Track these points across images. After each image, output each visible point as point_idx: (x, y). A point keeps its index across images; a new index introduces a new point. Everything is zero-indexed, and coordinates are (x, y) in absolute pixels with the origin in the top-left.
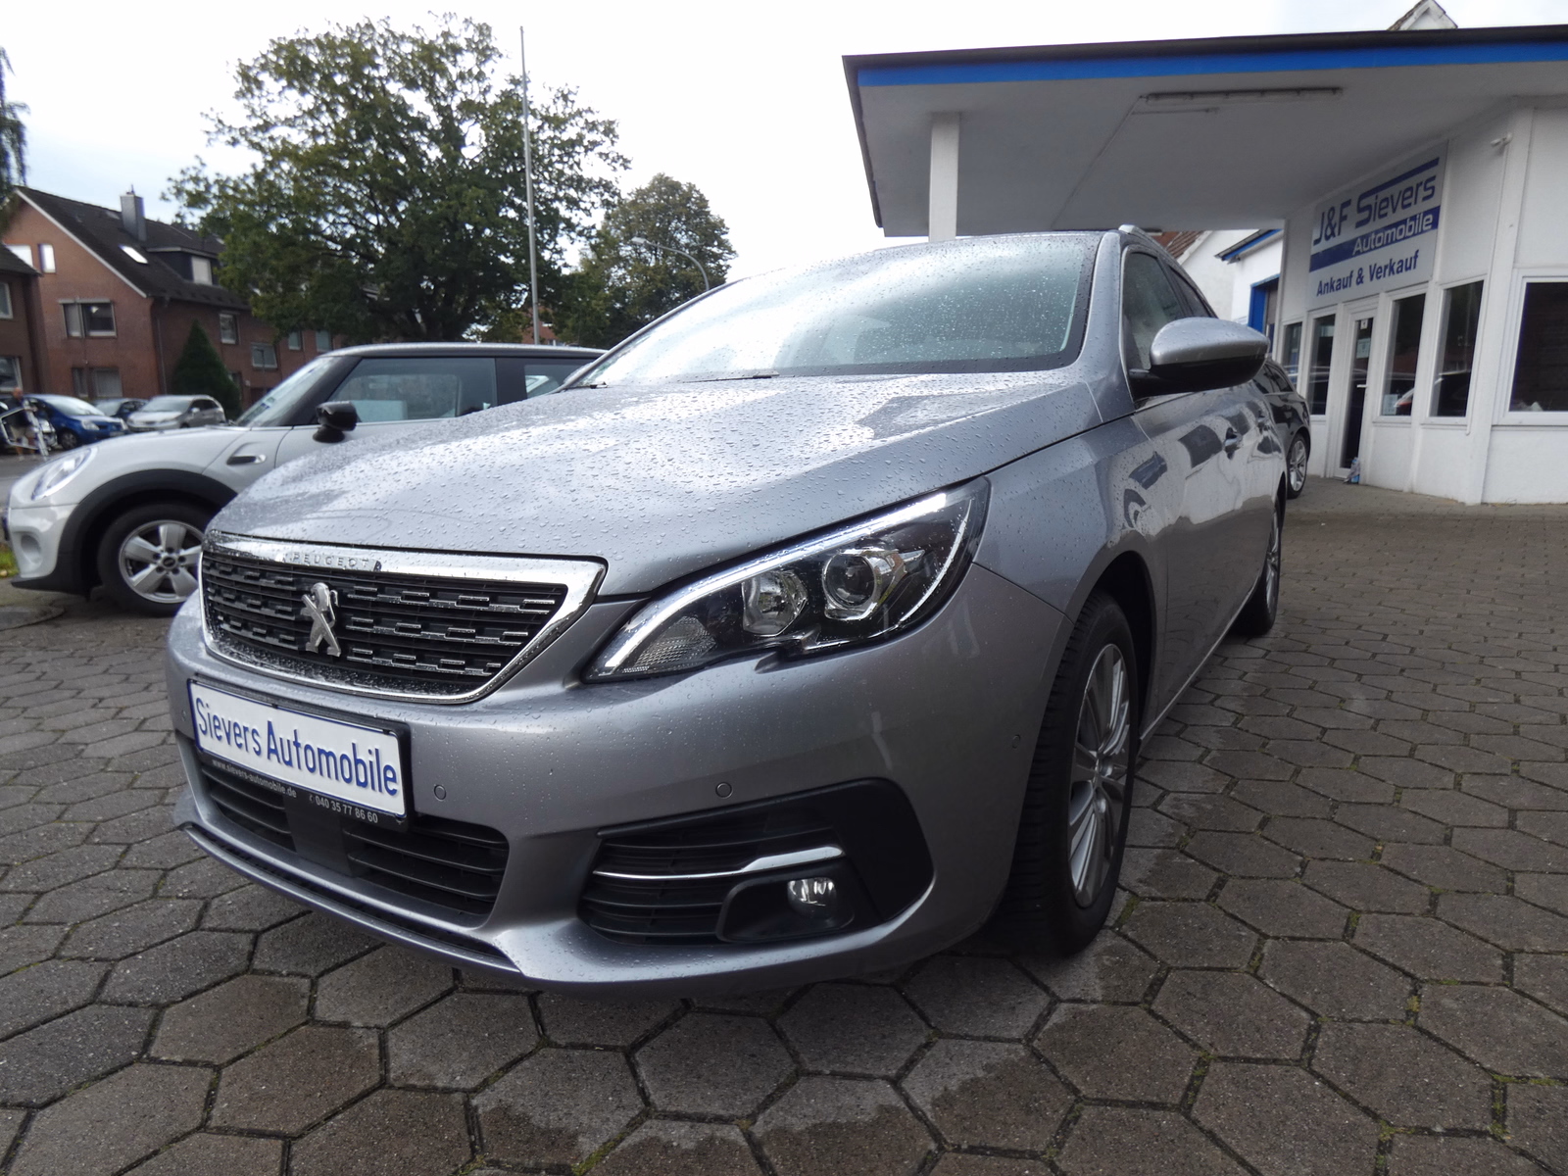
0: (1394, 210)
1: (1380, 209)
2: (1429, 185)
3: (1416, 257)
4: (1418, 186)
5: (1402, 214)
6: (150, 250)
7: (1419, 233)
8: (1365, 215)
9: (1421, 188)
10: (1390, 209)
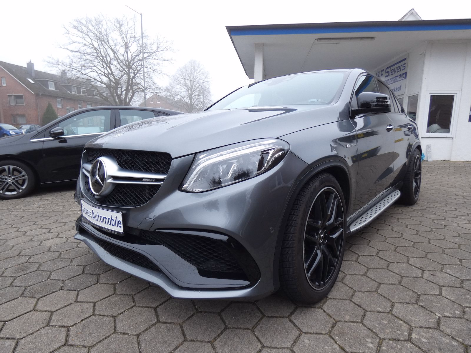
0: (395, 73)
1: (392, 72)
2: (404, 66)
3: (401, 87)
4: (401, 66)
5: (397, 74)
6: (35, 79)
7: (401, 80)
8: (387, 74)
9: (402, 66)
10: (394, 73)
